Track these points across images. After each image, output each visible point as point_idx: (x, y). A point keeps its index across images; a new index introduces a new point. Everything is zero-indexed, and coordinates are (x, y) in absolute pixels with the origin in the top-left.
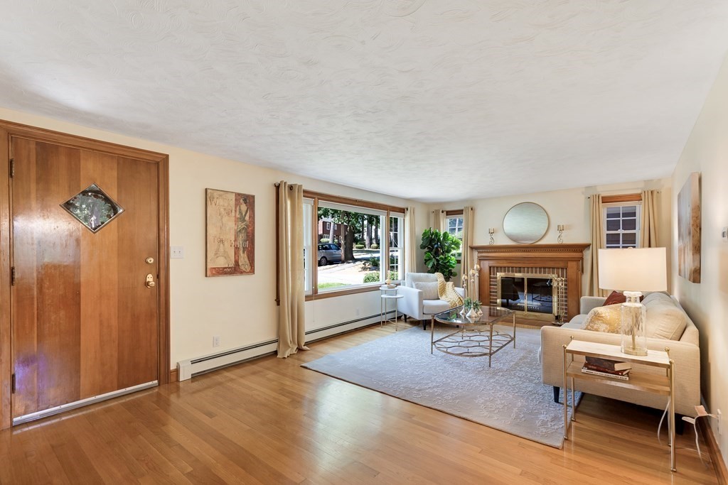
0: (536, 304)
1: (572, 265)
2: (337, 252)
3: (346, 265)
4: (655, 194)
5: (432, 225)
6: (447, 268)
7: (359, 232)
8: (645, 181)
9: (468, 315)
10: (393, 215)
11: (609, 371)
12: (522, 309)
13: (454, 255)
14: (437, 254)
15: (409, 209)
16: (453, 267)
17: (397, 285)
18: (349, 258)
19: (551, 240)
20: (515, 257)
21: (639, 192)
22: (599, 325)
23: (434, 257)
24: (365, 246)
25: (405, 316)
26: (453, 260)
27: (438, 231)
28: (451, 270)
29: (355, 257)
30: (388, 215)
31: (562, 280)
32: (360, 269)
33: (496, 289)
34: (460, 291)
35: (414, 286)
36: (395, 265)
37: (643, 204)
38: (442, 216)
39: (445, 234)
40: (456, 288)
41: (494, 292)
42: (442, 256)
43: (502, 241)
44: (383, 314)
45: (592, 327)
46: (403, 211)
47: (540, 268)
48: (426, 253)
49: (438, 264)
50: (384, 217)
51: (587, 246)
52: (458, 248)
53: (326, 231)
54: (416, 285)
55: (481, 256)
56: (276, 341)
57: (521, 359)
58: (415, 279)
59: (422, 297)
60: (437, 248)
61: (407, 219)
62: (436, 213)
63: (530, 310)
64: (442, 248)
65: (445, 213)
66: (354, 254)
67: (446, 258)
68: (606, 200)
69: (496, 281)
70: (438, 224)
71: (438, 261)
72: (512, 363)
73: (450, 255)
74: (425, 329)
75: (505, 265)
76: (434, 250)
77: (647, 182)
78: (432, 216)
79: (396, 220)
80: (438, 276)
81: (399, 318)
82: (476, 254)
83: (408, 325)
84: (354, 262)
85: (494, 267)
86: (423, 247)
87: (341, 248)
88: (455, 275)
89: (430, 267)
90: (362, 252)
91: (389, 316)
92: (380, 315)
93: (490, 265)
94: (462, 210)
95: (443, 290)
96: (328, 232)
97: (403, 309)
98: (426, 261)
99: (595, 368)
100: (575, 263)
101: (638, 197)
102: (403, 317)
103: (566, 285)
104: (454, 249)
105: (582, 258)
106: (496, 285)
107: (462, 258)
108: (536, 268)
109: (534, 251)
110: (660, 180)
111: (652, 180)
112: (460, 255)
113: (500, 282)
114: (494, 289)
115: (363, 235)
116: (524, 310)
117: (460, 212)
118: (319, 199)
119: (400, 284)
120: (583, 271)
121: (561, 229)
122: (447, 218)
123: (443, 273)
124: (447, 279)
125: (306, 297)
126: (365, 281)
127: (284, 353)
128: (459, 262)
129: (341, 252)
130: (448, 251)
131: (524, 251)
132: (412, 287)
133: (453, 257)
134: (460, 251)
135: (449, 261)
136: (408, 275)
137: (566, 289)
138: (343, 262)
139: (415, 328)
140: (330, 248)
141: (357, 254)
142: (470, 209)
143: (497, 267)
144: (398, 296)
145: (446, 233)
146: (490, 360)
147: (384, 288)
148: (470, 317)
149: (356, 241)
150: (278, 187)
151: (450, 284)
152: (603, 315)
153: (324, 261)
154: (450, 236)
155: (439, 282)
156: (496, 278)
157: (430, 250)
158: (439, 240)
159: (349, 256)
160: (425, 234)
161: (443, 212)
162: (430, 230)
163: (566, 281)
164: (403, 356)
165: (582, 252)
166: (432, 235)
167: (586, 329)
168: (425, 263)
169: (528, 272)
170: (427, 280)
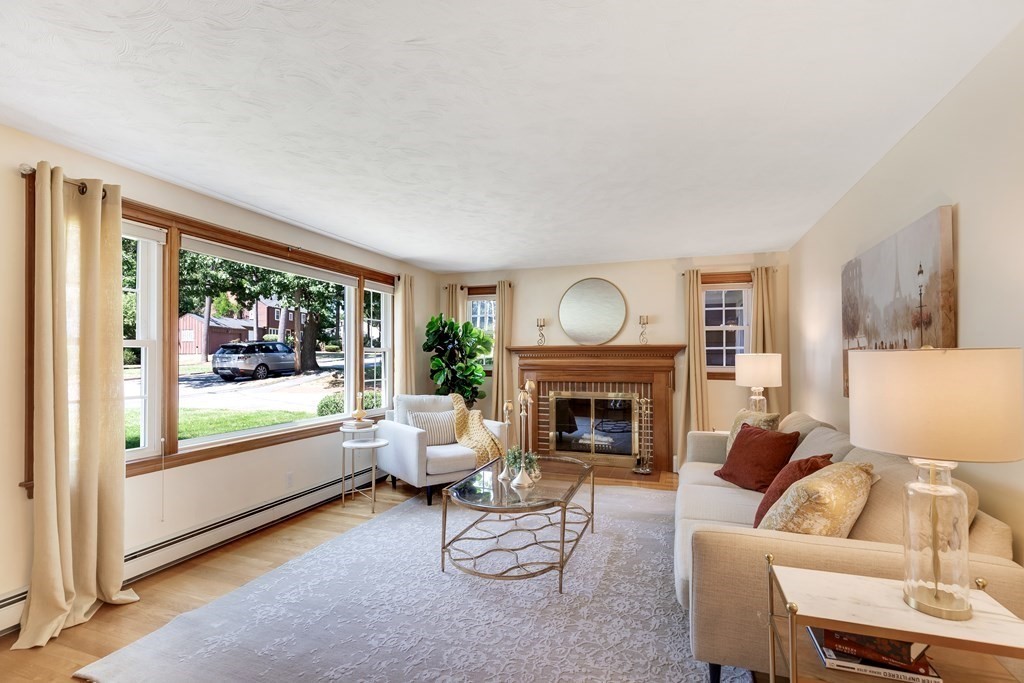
0: (605, 440)
1: (660, 378)
2: (290, 356)
3: (303, 378)
4: (770, 272)
5: (444, 310)
6: (469, 385)
7: (331, 325)
8: (755, 254)
9: (515, 482)
10: (371, 287)
11: (892, 662)
12: (586, 449)
13: (480, 362)
14: (452, 360)
15: (402, 279)
16: (480, 383)
17: (376, 419)
18: (309, 366)
19: (631, 338)
20: (574, 366)
21: (748, 269)
22: (820, 523)
23: (447, 366)
24: (341, 348)
25: (394, 478)
26: (480, 370)
27: (453, 320)
28: (476, 388)
29: (320, 365)
30: (360, 285)
31: (647, 403)
32: (328, 385)
33: (548, 418)
34: (493, 426)
35: (410, 421)
36: (375, 380)
37: (755, 285)
38: (461, 295)
39: (466, 326)
40: (486, 422)
41: (544, 423)
42: (460, 364)
43: (556, 339)
44: (348, 478)
45: (798, 525)
46: (390, 280)
47: (614, 383)
48: (432, 359)
49: (454, 377)
50: (353, 289)
51: (680, 349)
52: (489, 350)
53: (272, 322)
54: (415, 418)
55: (526, 365)
56: (22, 597)
57: (610, 561)
58: (412, 408)
59: (424, 441)
60: (453, 349)
61: (399, 296)
62: (451, 289)
63: (600, 450)
64: (461, 350)
65: (466, 290)
66: (318, 361)
67: (467, 367)
68: (708, 279)
69: (548, 406)
70: (453, 308)
71: (454, 372)
72: (599, 575)
73: (473, 361)
74: (430, 504)
75: (562, 378)
76: (447, 353)
77: (758, 255)
78: (444, 295)
79: (377, 297)
80: (454, 399)
81: (381, 481)
82: (516, 360)
83: (398, 496)
84: (317, 373)
85: (544, 382)
86: (428, 348)
87: (295, 350)
88: (483, 396)
89: (439, 383)
90: (336, 356)
91: (360, 480)
92: (339, 481)
93: (539, 379)
94: (495, 287)
95: (463, 426)
96: (276, 325)
97: (390, 466)
98: (433, 372)
99: (853, 651)
100: (663, 375)
101: (746, 277)
102: (389, 479)
103: (651, 409)
104: (481, 351)
105: (673, 368)
106: (547, 412)
107: (493, 368)
108: (602, 383)
109: (606, 357)
110: (774, 253)
111: (764, 253)
112: (490, 361)
113: (554, 405)
114: (544, 417)
115: (338, 330)
116: (589, 451)
117: (490, 290)
118: (182, 231)
119: (383, 417)
120: (674, 389)
121: (644, 322)
122: (468, 299)
123: (462, 394)
124: (470, 404)
125: (129, 466)
126: (321, 413)
127: (38, 632)
128: (489, 373)
129: (295, 358)
130: (472, 356)
131: (591, 357)
132: (407, 423)
133: (479, 366)
134: (491, 355)
135: (472, 373)
136: (398, 400)
137: (651, 416)
138: (298, 373)
139: (411, 502)
140: (275, 350)
141: (323, 360)
142: (507, 286)
143: (550, 383)
144: (381, 442)
145: (468, 323)
146: (561, 578)
147: (350, 427)
148: (517, 487)
149: (326, 339)
150: (31, 178)
151: (475, 413)
152: (827, 501)
153: (262, 371)
154: (475, 330)
155: (455, 412)
156: (547, 400)
157: (440, 354)
158: (456, 335)
159: (309, 363)
160: (431, 325)
161: (462, 288)
162: (441, 317)
163: (651, 403)
164: (378, 587)
165: (672, 357)
166: (444, 328)
167: (785, 529)
168: (432, 377)
169: (596, 390)
170: (435, 407)
